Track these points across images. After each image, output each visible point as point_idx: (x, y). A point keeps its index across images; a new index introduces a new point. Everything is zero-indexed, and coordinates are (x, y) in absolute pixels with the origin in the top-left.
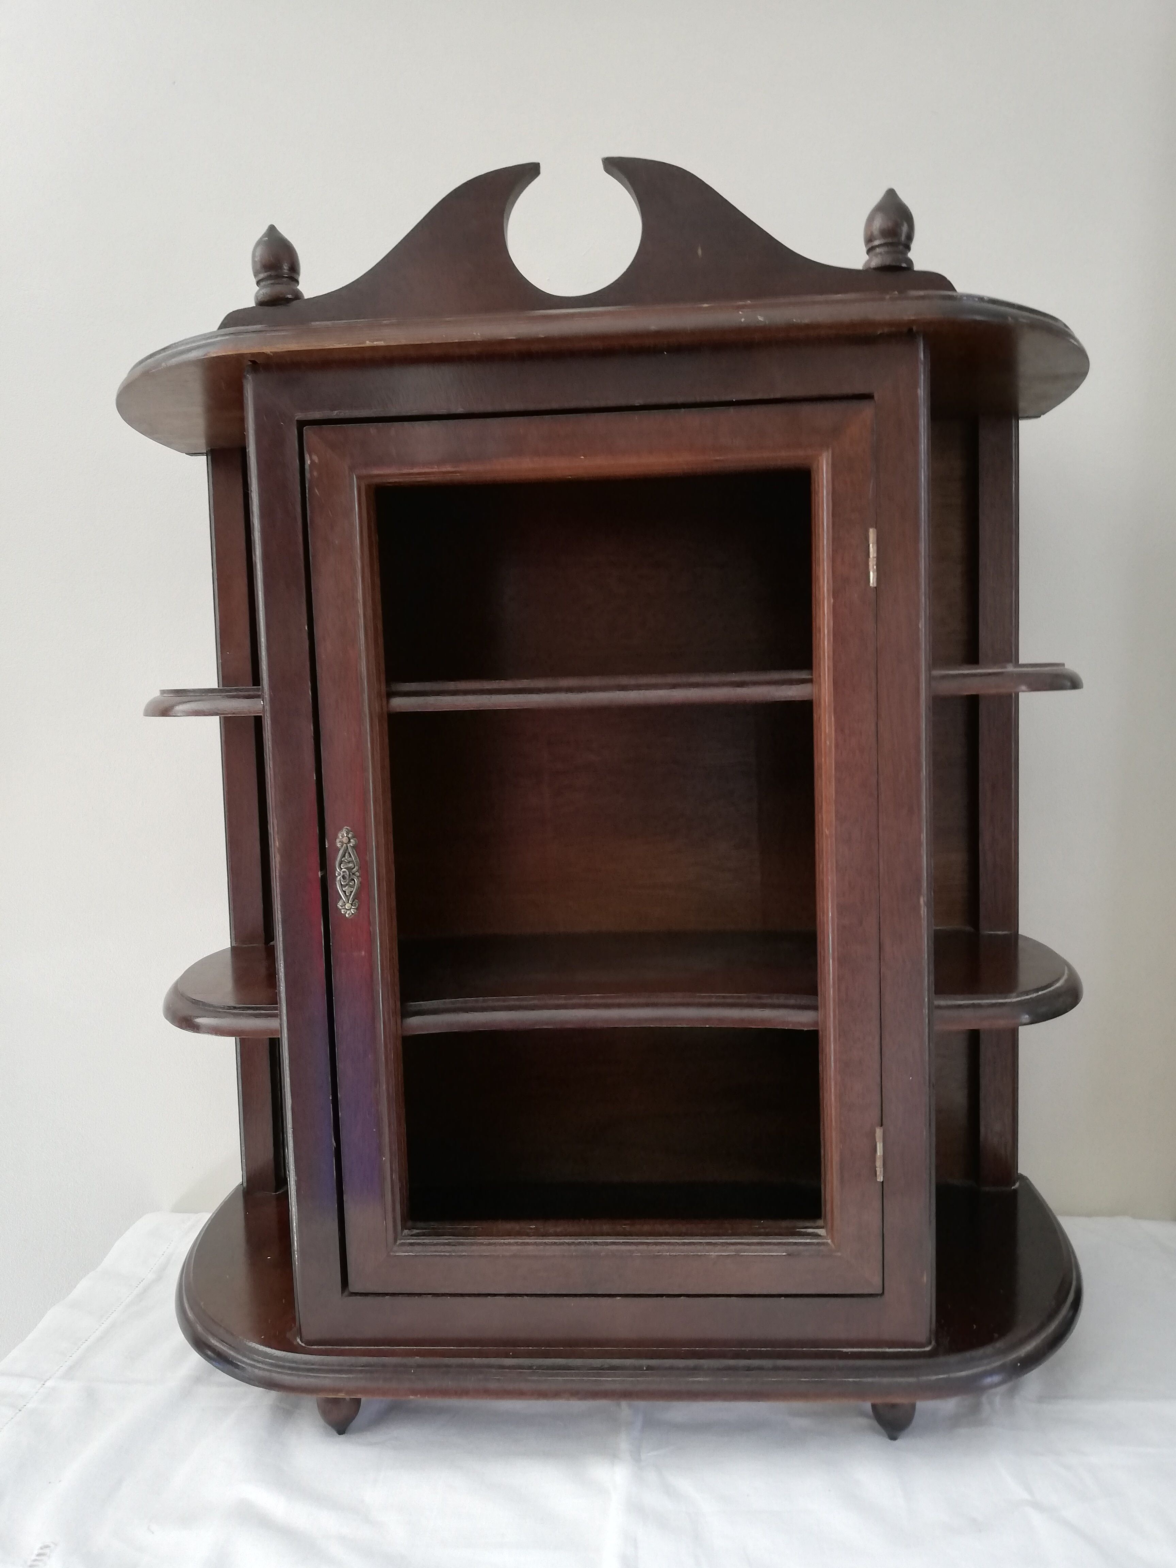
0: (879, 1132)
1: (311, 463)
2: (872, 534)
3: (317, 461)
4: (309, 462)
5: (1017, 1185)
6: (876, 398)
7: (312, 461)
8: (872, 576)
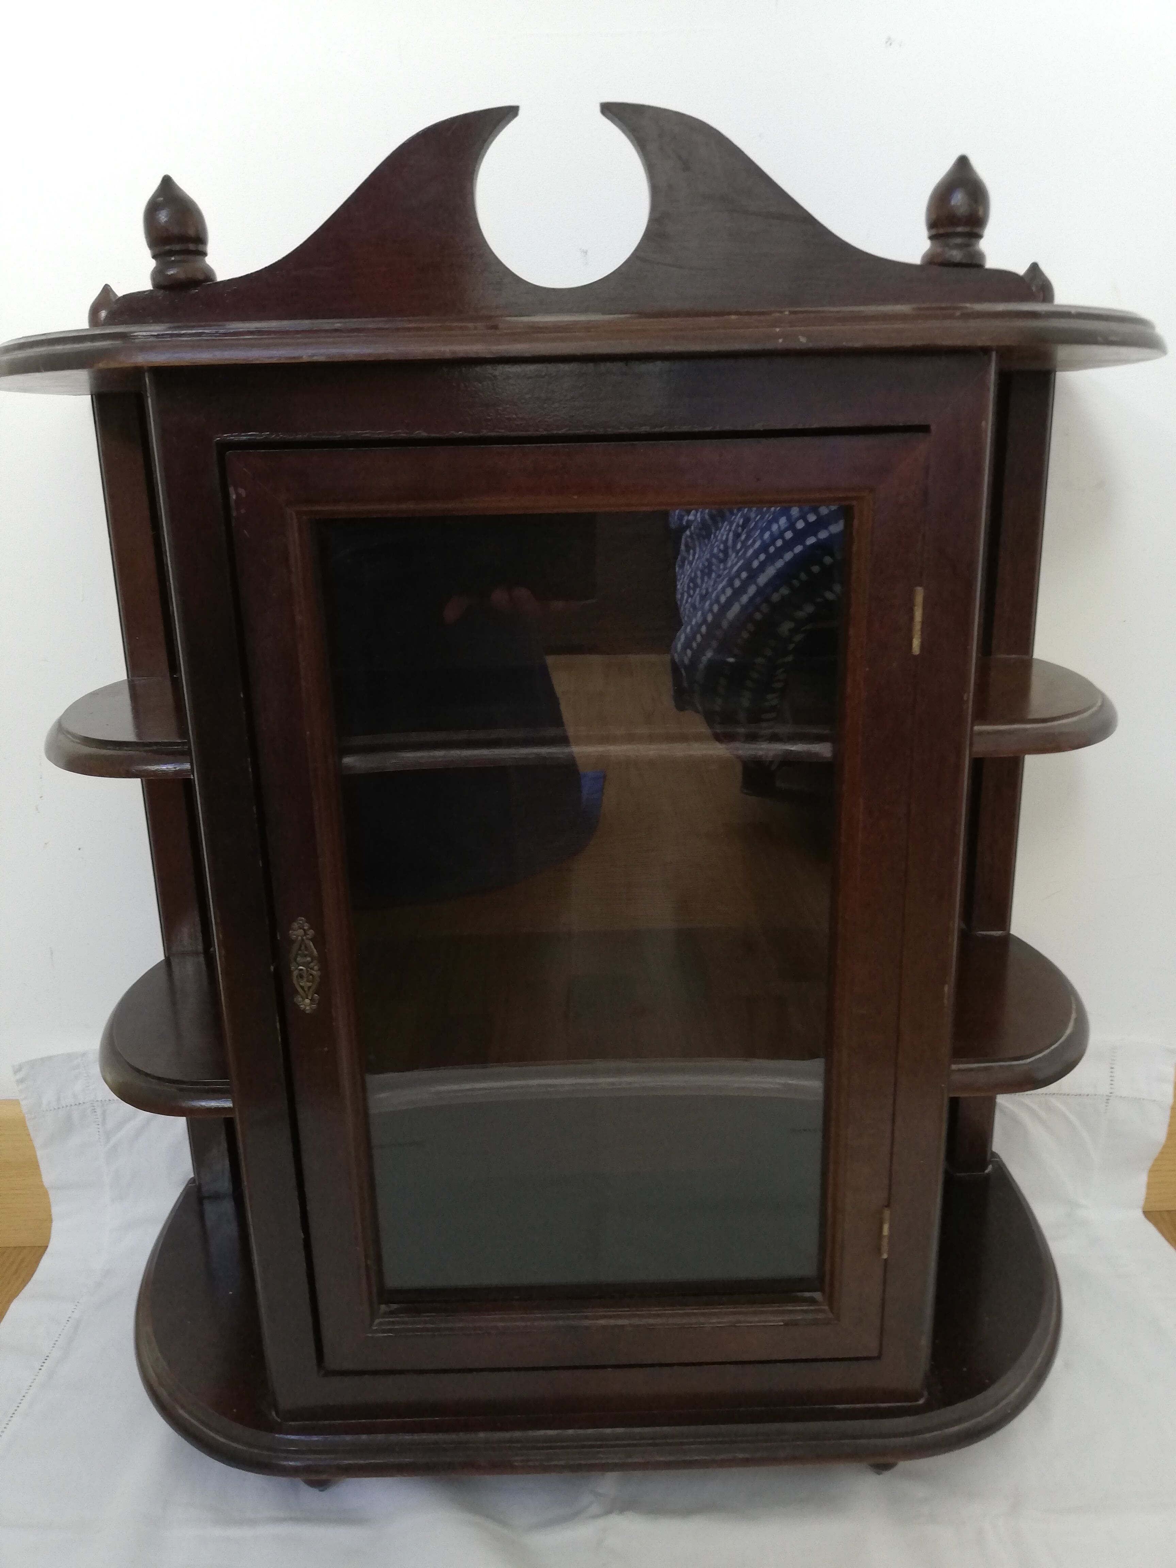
0: (887, 1213)
1: (236, 498)
2: (919, 595)
3: (244, 495)
4: (234, 497)
5: (990, 1168)
6: (933, 428)
7: (238, 495)
8: (916, 643)
